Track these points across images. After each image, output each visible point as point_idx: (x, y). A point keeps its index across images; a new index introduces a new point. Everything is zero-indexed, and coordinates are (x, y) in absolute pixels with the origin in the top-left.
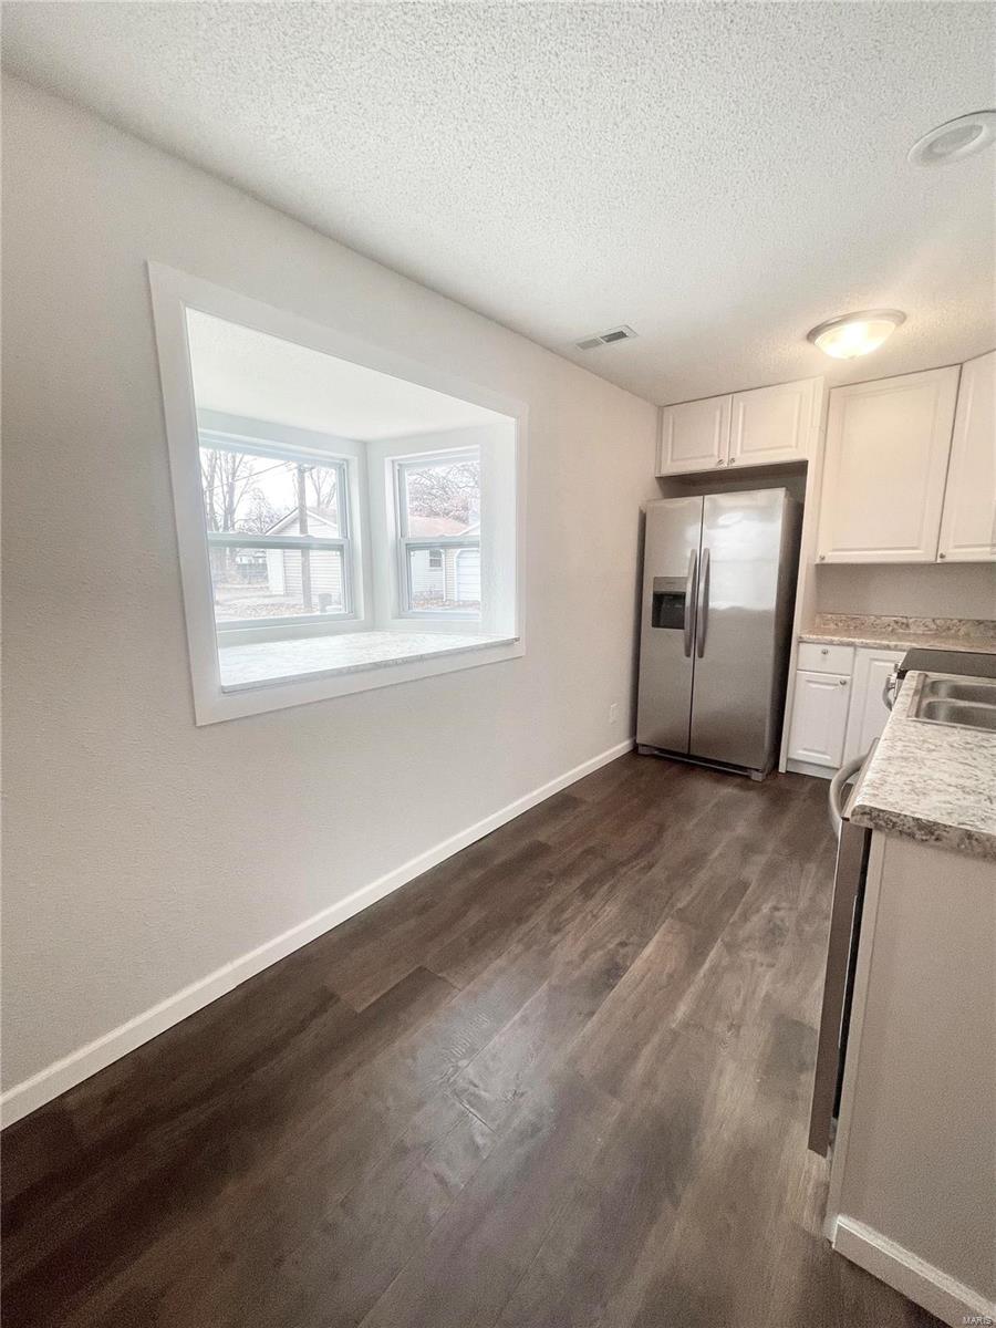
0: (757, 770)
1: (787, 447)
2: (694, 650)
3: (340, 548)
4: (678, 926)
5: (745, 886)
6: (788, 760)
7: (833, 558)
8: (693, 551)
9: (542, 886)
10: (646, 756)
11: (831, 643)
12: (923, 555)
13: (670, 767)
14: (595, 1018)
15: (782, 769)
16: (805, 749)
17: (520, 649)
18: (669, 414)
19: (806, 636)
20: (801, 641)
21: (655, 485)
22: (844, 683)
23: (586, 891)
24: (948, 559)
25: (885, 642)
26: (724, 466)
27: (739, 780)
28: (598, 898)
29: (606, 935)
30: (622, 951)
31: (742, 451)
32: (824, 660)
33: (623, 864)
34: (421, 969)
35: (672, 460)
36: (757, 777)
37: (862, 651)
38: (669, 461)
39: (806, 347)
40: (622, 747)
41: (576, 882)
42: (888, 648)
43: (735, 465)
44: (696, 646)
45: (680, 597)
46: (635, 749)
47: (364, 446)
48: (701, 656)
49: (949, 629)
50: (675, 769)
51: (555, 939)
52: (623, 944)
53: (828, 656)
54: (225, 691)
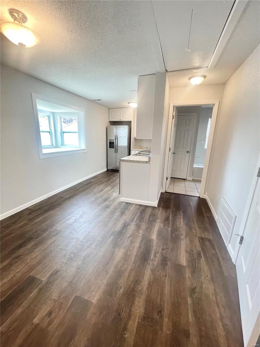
1: (128, 118)
2: (116, 152)
3: (49, 132)
8: (115, 135)
17: (86, 151)
18: (110, 110)
19: (132, 149)
23: (98, 185)
31: (122, 118)
33: (104, 182)
38: (111, 119)
39: (128, 104)
40: (105, 170)
43: (121, 121)
44: (116, 151)
45: (113, 143)
46: (108, 170)
47: (53, 113)
53: (136, 152)
54: (43, 154)
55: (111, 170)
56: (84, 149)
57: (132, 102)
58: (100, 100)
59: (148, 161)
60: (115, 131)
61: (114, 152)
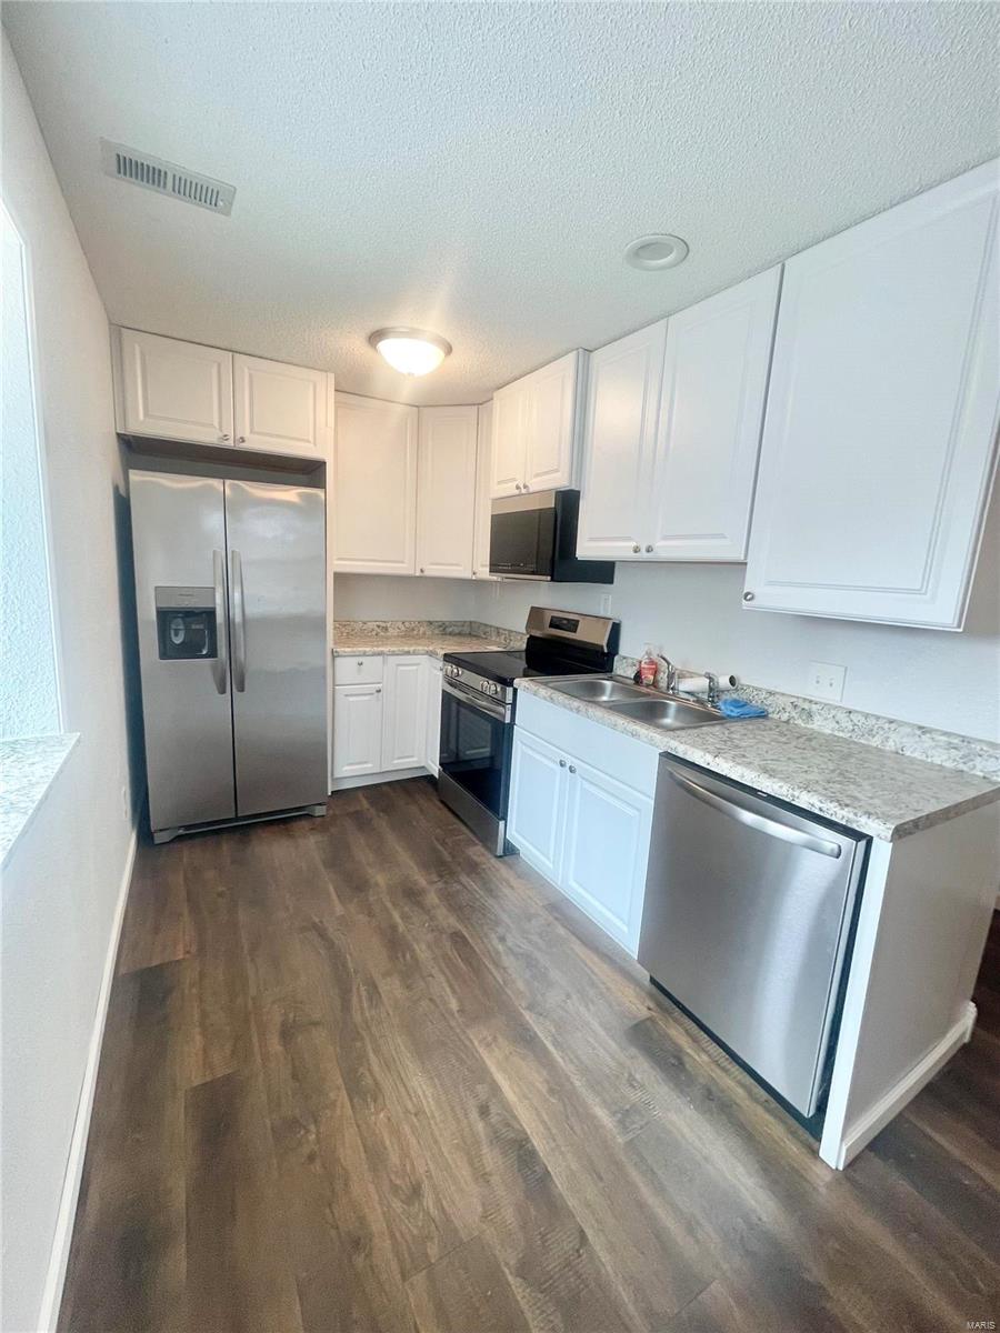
0: (320, 804)
1: (303, 440)
2: (231, 682)
6: (335, 780)
8: (216, 553)
9: (306, 1150)
10: (172, 843)
11: (363, 655)
12: (408, 569)
13: (218, 848)
15: (329, 792)
16: (350, 764)
20: (334, 656)
21: (113, 444)
22: (379, 691)
23: (361, 1091)
24: (427, 573)
25: (406, 649)
26: (230, 444)
27: (304, 823)
28: (387, 1084)
30: (494, 1119)
31: (252, 432)
32: (359, 671)
35: (144, 415)
36: (320, 810)
37: (392, 659)
38: (140, 417)
42: (408, 653)
43: (244, 447)
44: (231, 678)
46: (152, 844)
48: (242, 689)
49: (413, 630)
51: (429, 1201)
52: (484, 1111)
55: (181, 832)
60: (214, 520)
61: (213, 687)
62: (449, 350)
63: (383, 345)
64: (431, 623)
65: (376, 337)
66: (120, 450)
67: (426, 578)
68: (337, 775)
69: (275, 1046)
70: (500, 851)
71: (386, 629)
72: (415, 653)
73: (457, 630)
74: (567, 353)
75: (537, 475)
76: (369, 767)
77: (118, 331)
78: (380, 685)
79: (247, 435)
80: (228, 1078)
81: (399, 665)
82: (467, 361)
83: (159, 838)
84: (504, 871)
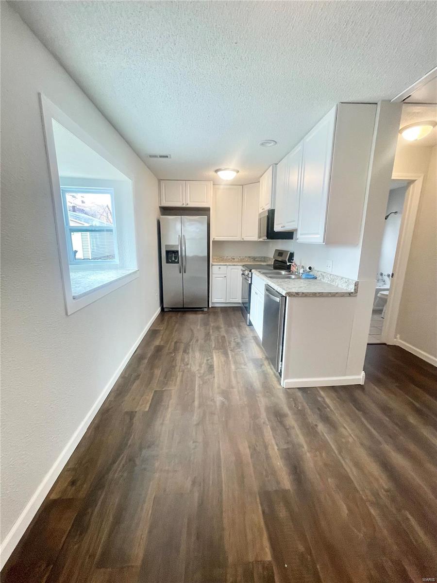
0: (205, 308)
4: (217, 351)
5: (224, 337)
6: (212, 303)
7: (217, 239)
8: (179, 236)
9: (171, 356)
10: (168, 311)
11: (221, 265)
12: (238, 239)
13: (178, 314)
14: (216, 377)
15: (210, 306)
16: (217, 298)
17: (138, 274)
18: (163, 184)
20: (212, 265)
21: (159, 208)
22: (225, 277)
23: (186, 352)
24: (245, 240)
25: (234, 264)
26: (184, 206)
27: (201, 312)
28: (191, 352)
29: (201, 359)
30: (209, 361)
31: (190, 202)
33: (190, 342)
34: (155, 391)
35: (165, 201)
36: (206, 310)
37: (229, 267)
39: (214, 173)
40: (159, 310)
41: (181, 351)
42: (235, 265)
43: (188, 206)
44: (182, 270)
45: (177, 252)
46: (163, 310)
48: (185, 272)
50: (179, 314)
51: (189, 366)
52: (207, 360)
53: (220, 269)
55: (171, 310)
56: (135, 272)
57: (225, 169)
58: (167, 157)
59: (353, 291)
60: (178, 226)
61: (179, 272)
62: (238, 172)
63: (219, 173)
64: (250, 257)
65: (216, 171)
66: (160, 211)
67: (244, 241)
68: (213, 302)
69: (173, 343)
70: (248, 324)
71: (234, 259)
72: (237, 265)
73: (259, 260)
74: (269, 167)
75: (266, 205)
76: (223, 301)
77: (160, 181)
78: (226, 275)
79: (189, 203)
80: (163, 346)
81: (232, 269)
82: (244, 173)
83: (166, 310)
84: (248, 328)
